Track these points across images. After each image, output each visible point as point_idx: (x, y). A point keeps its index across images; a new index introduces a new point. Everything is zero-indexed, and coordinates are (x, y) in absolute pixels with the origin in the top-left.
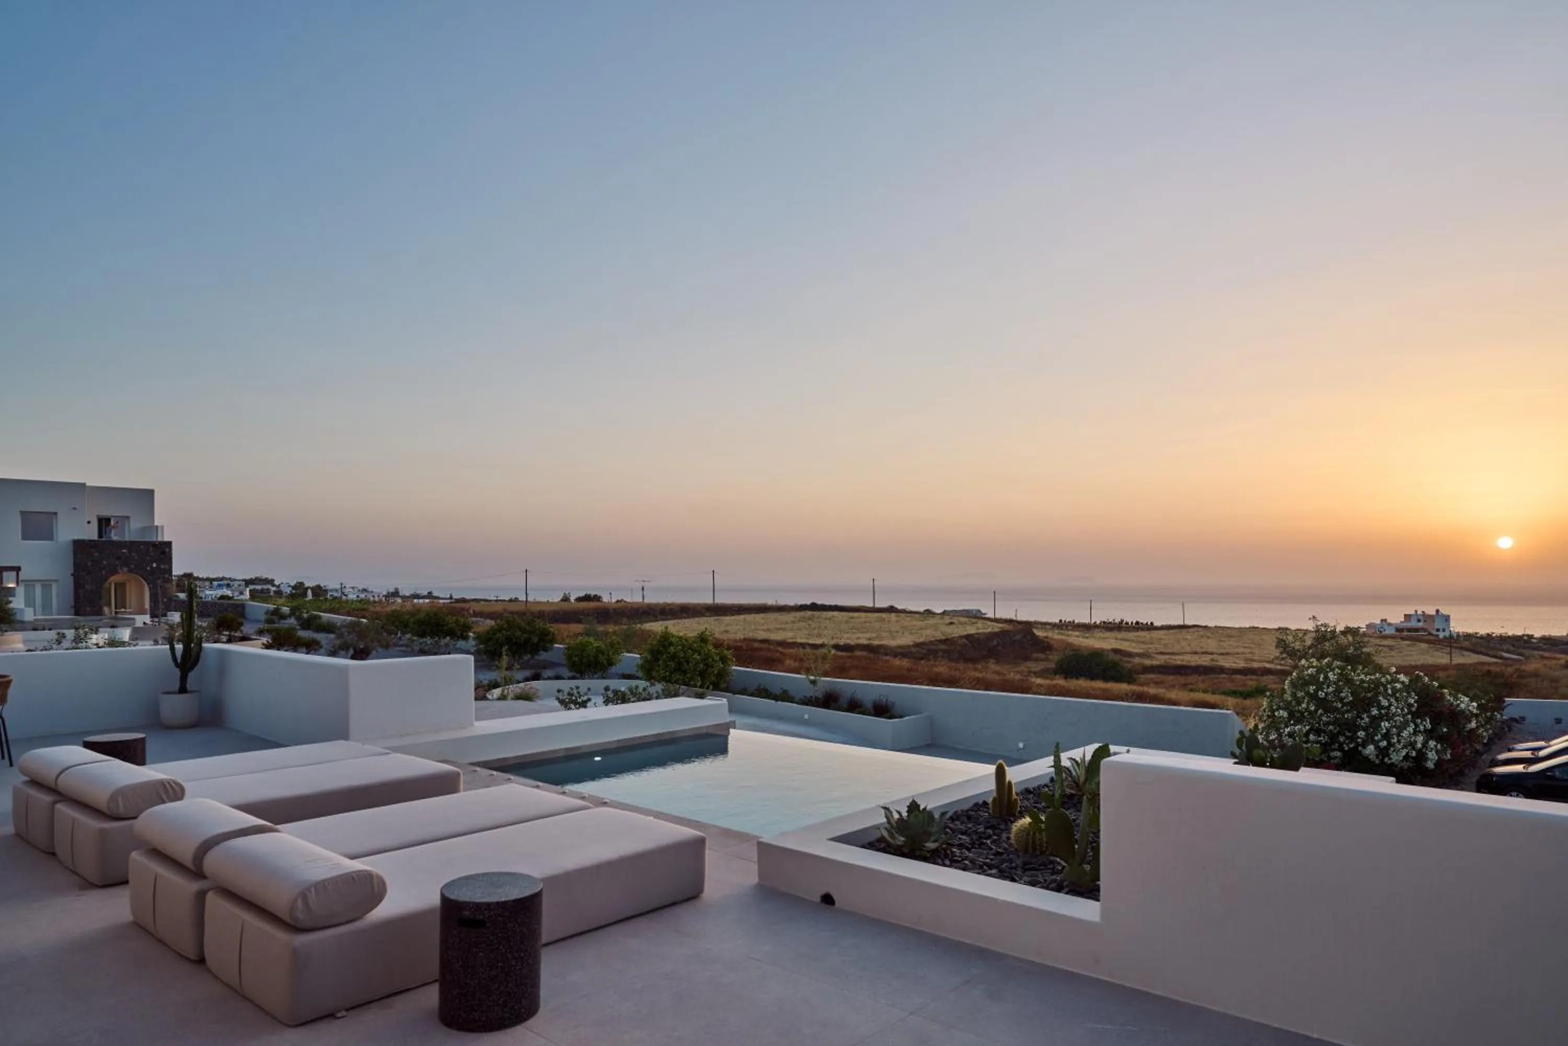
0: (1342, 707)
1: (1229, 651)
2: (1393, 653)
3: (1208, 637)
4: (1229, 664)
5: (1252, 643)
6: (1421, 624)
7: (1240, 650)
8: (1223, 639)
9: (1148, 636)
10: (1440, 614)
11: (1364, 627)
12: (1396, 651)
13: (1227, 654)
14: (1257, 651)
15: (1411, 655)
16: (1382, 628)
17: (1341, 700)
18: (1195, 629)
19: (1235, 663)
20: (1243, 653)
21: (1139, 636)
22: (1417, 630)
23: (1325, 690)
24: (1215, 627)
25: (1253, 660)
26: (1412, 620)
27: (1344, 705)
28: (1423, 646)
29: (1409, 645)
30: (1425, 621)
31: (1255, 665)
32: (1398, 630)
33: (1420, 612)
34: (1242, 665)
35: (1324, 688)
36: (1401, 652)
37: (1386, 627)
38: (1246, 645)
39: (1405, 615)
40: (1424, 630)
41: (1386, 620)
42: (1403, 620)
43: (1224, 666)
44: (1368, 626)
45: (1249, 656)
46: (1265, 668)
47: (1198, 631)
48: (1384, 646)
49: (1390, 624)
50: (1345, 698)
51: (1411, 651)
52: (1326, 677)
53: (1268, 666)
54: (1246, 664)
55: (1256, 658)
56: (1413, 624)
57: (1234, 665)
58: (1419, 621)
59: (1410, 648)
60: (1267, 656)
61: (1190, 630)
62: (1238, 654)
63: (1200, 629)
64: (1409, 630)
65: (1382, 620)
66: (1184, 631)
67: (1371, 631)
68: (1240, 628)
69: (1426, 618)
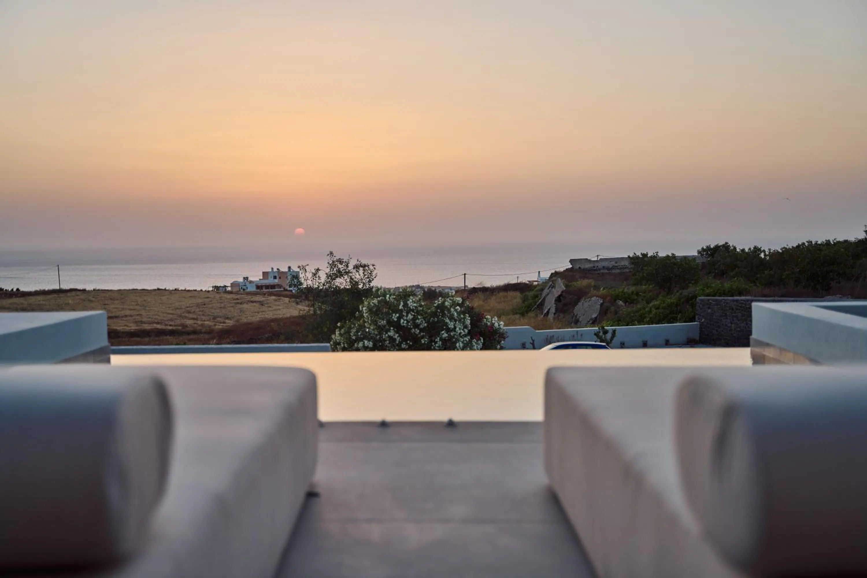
0: (420, 333)
1: (117, 315)
2: (264, 308)
3: (91, 301)
4: (121, 328)
5: (137, 305)
6: (276, 281)
7: (128, 313)
8: (106, 302)
9: (26, 303)
10: (291, 270)
11: (230, 285)
12: (266, 305)
13: (116, 317)
14: (143, 312)
15: (279, 309)
16: (245, 285)
17: (417, 326)
18: (73, 293)
19: (125, 326)
20: (131, 316)
21: (15, 303)
22: (273, 287)
23: (405, 318)
24: (94, 290)
25: (142, 322)
26: (269, 277)
27: (421, 330)
28: (287, 300)
29: (275, 300)
30: (280, 278)
31: (147, 327)
32: (259, 287)
33: (275, 270)
34: (133, 328)
35: (404, 316)
36: (270, 307)
37: (247, 284)
38: (132, 307)
39: (263, 273)
40: (279, 286)
41: (247, 278)
42: (262, 278)
43: (117, 330)
44: (233, 285)
45: (138, 318)
46: (157, 329)
47: (77, 295)
48: (255, 302)
49: (251, 282)
50: (421, 324)
51: (279, 305)
52: (406, 305)
53: (159, 326)
54: (137, 326)
55: (144, 320)
56: (270, 281)
57: (126, 327)
58: (275, 277)
59: (277, 303)
60: (154, 317)
61: (69, 294)
62: (126, 316)
63: (78, 293)
64: (267, 287)
65: (244, 278)
66: (62, 295)
67: (236, 289)
68: (120, 290)
69: (280, 274)
